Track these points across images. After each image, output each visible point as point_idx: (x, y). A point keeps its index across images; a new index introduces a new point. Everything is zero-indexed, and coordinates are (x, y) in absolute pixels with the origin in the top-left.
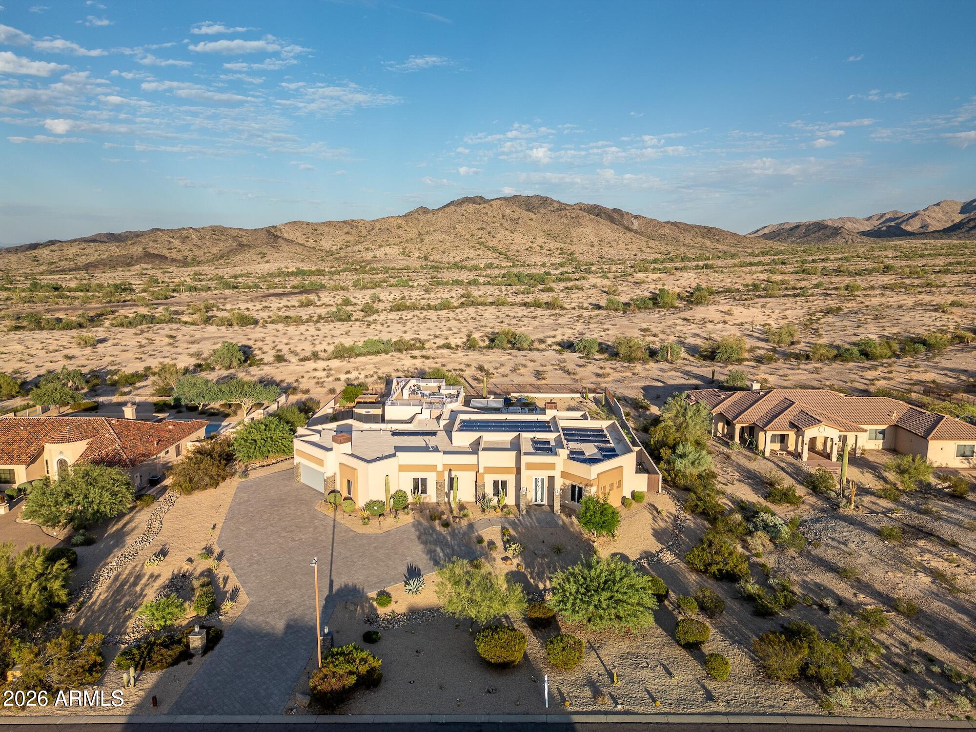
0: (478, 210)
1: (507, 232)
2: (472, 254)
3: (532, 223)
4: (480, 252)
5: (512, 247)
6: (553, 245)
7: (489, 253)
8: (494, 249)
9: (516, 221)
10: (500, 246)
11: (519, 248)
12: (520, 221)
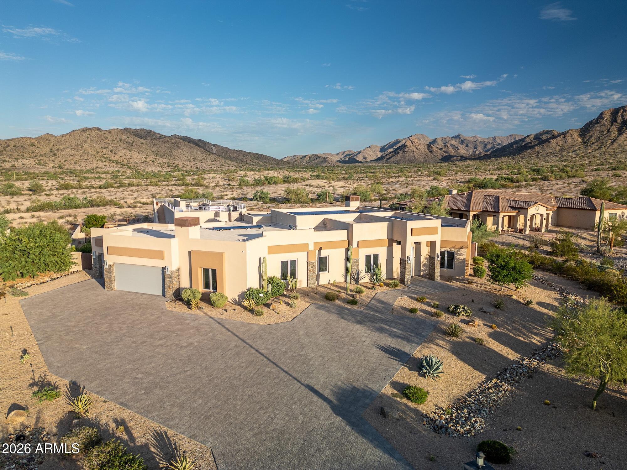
2: (100, 164)
3: (143, 146)
4: (106, 163)
5: (131, 161)
6: (162, 160)
7: (114, 164)
8: (117, 162)
10: (121, 160)
11: (137, 162)
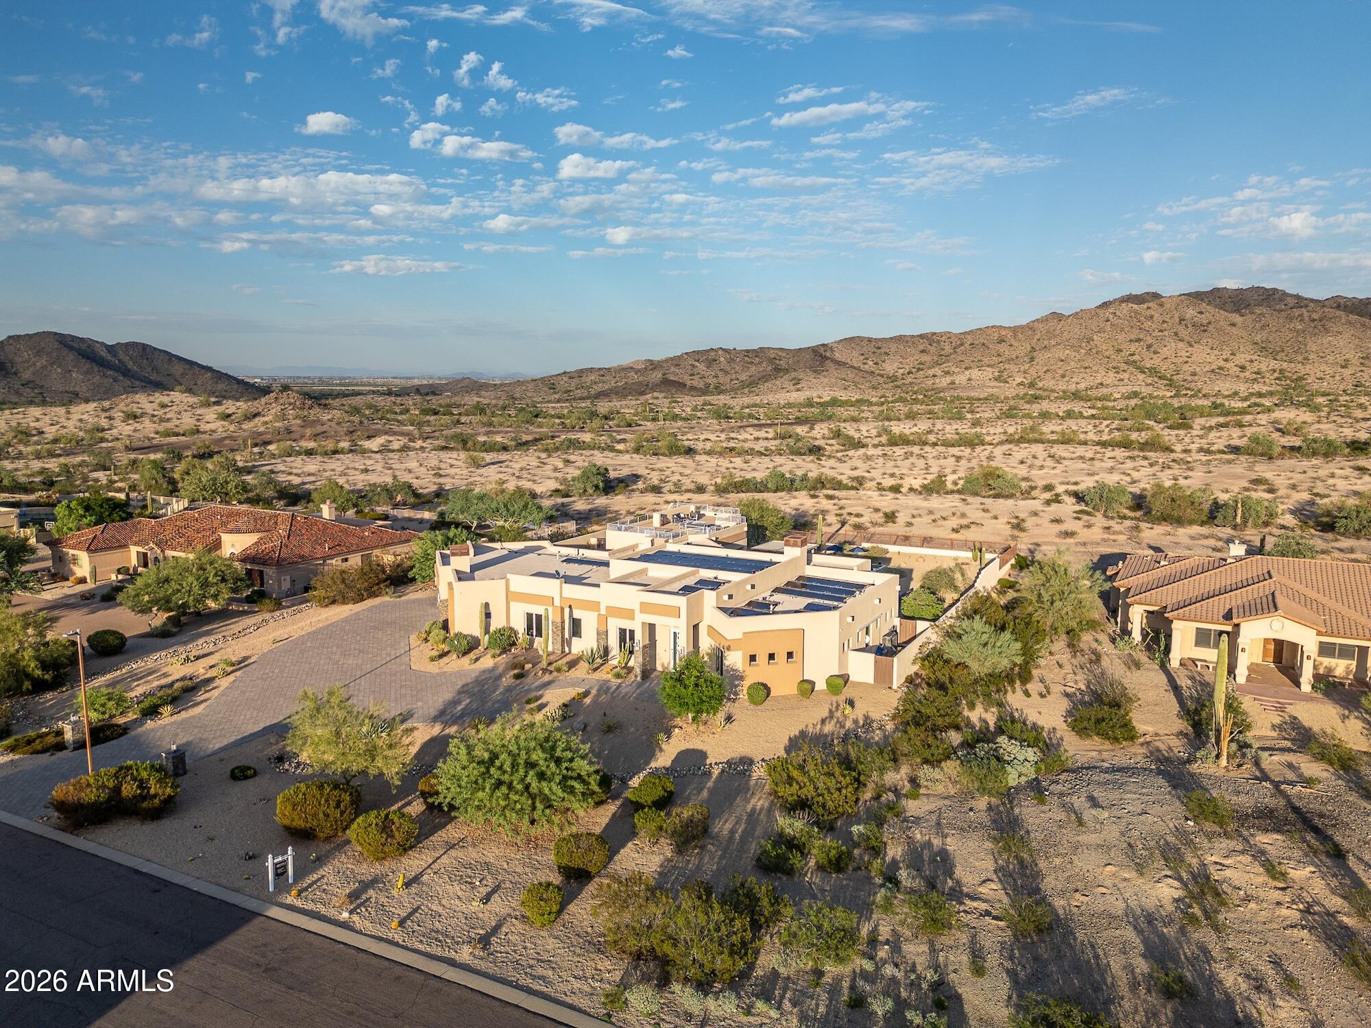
0: (1136, 312)
1: (1181, 345)
3: (1234, 330)
4: (1126, 375)
5: (1186, 367)
6: (1267, 364)
7: (1141, 376)
8: (1153, 371)
9: (1203, 328)
11: (1198, 370)
12: (1211, 328)
